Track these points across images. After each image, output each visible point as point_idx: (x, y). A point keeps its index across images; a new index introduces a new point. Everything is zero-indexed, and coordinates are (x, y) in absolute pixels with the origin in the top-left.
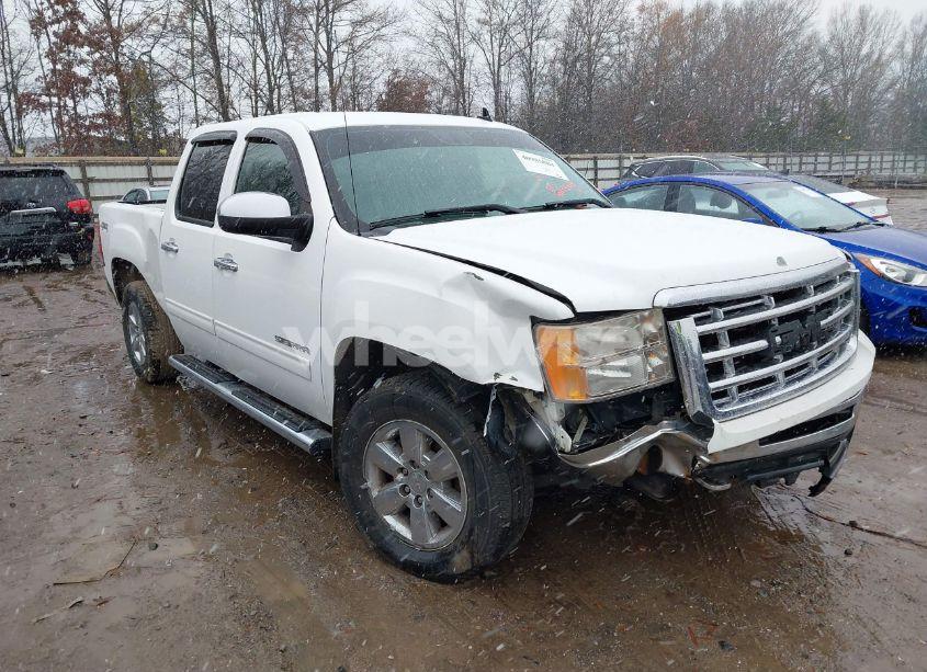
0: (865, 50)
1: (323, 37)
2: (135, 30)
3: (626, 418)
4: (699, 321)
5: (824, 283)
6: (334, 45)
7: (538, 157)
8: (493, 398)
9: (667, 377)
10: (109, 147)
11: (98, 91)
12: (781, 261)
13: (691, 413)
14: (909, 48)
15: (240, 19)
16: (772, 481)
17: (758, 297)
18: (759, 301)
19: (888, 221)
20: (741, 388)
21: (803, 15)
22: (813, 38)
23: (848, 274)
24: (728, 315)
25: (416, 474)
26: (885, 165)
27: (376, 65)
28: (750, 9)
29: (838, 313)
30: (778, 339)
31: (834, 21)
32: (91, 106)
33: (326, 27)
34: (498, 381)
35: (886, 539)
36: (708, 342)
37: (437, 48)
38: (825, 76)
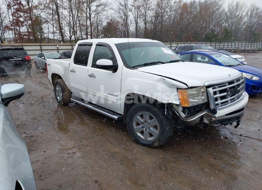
0: (237, 14)
1: (88, 10)
2: (36, 7)
3: (196, 110)
4: (213, 89)
5: (238, 80)
6: (91, 12)
7: (166, 49)
8: (166, 106)
9: (206, 101)
10: (29, 41)
11: (26, 25)
12: (229, 75)
13: (212, 109)
14: (249, 13)
15: (65, 4)
16: (227, 124)
17: (225, 83)
18: (224, 84)
19: (245, 63)
20: (222, 103)
21: (221, 4)
22: (223, 10)
23: (243, 78)
24: (219, 87)
25: (146, 124)
26: (243, 46)
27: (103, 18)
28: (206, 2)
29: (241, 87)
30: (229, 92)
31: (229, 6)
32: (23, 29)
33: (89, 7)
34: (168, 102)
35: (249, 138)
36: (215, 93)
37: (120, 13)
38: (226, 21)
